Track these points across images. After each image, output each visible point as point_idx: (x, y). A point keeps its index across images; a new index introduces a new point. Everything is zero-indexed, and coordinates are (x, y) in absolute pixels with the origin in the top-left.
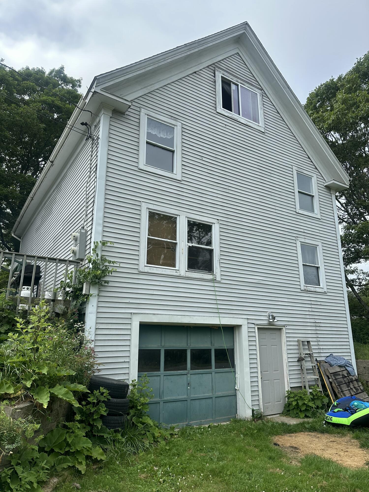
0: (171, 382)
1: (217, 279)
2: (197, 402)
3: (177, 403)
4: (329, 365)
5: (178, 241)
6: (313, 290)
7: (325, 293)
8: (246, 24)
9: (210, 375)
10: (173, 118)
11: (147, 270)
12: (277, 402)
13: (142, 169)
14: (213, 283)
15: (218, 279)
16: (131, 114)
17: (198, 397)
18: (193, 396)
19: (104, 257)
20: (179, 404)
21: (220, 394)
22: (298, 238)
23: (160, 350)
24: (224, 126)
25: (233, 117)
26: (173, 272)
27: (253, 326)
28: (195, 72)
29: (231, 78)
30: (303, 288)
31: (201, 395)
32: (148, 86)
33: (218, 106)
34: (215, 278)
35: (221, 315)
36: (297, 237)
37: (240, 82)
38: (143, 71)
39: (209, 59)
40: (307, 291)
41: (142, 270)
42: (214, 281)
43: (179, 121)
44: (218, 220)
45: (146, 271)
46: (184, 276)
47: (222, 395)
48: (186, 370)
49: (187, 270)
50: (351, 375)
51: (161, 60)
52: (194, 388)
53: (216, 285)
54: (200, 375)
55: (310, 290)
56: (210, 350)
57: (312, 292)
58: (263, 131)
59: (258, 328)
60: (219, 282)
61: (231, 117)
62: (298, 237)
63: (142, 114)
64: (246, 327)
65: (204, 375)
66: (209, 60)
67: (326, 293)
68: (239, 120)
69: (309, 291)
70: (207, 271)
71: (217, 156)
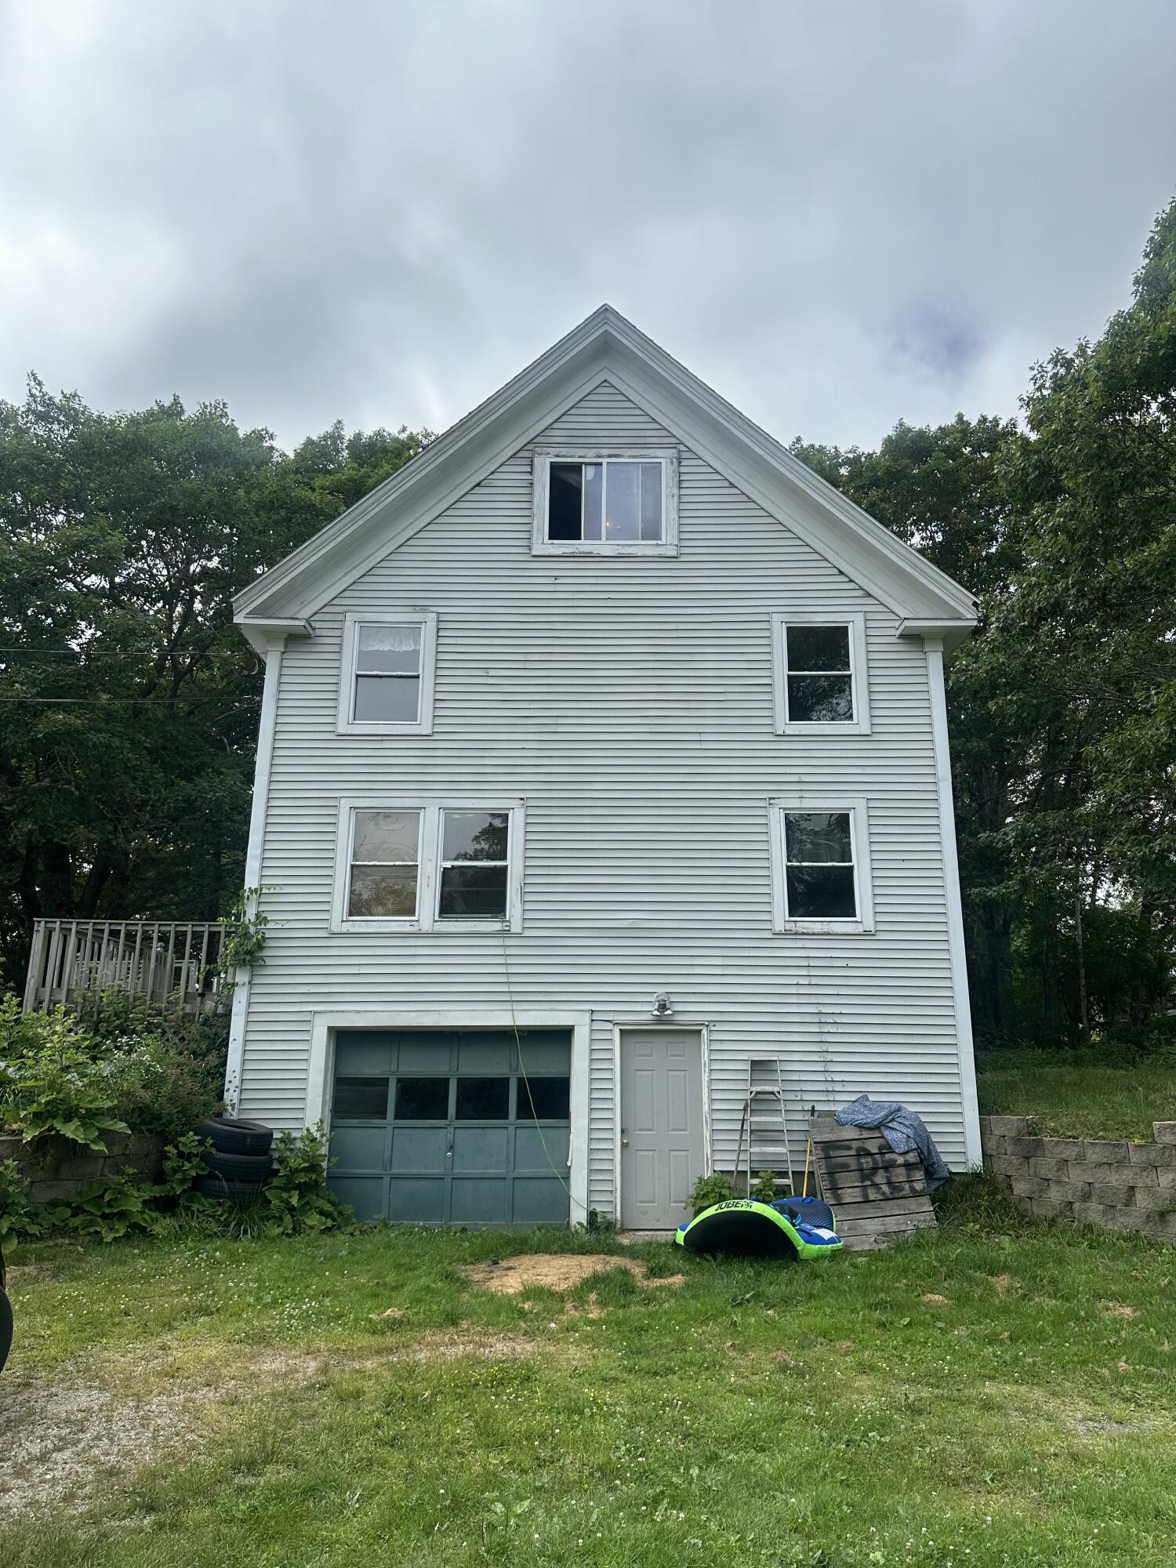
0: (411, 1140)
1: (513, 931)
2: (469, 1184)
3: (422, 1182)
4: (835, 1123)
5: (419, 863)
6: (816, 931)
7: (867, 933)
8: (606, 310)
9: (505, 1131)
10: (418, 608)
11: (346, 927)
12: (675, 1202)
13: (344, 732)
14: (501, 939)
15: (516, 928)
16: (324, 633)
17: (470, 1173)
18: (458, 1171)
19: (265, 915)
20: (427, 1184)
21: (526, 1172)
22: (772, 801)
23: (388, 1079)
24: (552, 580)
25: (577, 551)
26: (404, 926)
27: (609, 1026)
28: (478, 485)
29: (579, 457)
30: (779, 927)
31: (479, 1171)
32: (361, 563)
33: (537, 539)
34: (507, 928)
35: (516, 1006)
36: (770, 799)
37: (607, 453)
38: (332, 545)
39: (515, 436)
40: (796, 934)
41: (336, 931)
42: (505, 933)
43: (432, 609)
44: (522, 799)
45: (344, 930)
46: (430, 931)
47: (530, 1175)
48: (446, 1119)
49: (437, 918)
50: (894, 1152)
51: (369, 507)
52: (462, 1156)
53: (509, 942)
54: (480, 1131)
55: (805, 931)
56: (508, 1079)
57: (814, 934)
58: (674, 553)
59: (621, 1031)
60: (519, 936)
61: (573, 553)
62: (774, 798)
63: (348, 624)
64: (587, 1029)
65: (487, 1131)
66: (517, 438)
67: (874, 935)
68: (595, 552)
69: (803, 934)
70: (490, 915)
71: (529, 657)
